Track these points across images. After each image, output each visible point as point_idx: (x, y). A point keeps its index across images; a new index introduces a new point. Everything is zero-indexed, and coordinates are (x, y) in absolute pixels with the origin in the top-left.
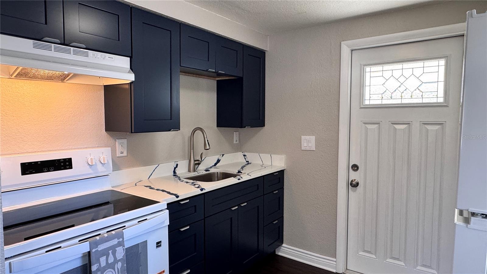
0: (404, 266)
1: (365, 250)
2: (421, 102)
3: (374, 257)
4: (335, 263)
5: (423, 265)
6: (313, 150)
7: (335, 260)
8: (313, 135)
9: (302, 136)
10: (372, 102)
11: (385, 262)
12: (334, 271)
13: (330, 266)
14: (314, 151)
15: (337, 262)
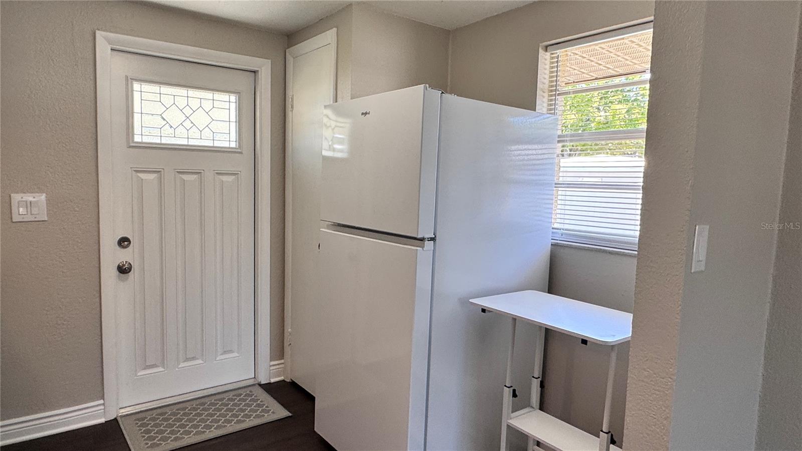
0: (202, 364)
1: (147, 366)
2: (212, 145)
3: (161, 369)
4: (102, 407)
5: (225, 352)
6: (44, 219)
7: (101, 402)
8: (41, 191)
9: (12, 195)
10: (146, 140)
11: (177, 369)
12: (102, 420)
13: (95, 417)
14: (45, 221)
15: (106, 405)
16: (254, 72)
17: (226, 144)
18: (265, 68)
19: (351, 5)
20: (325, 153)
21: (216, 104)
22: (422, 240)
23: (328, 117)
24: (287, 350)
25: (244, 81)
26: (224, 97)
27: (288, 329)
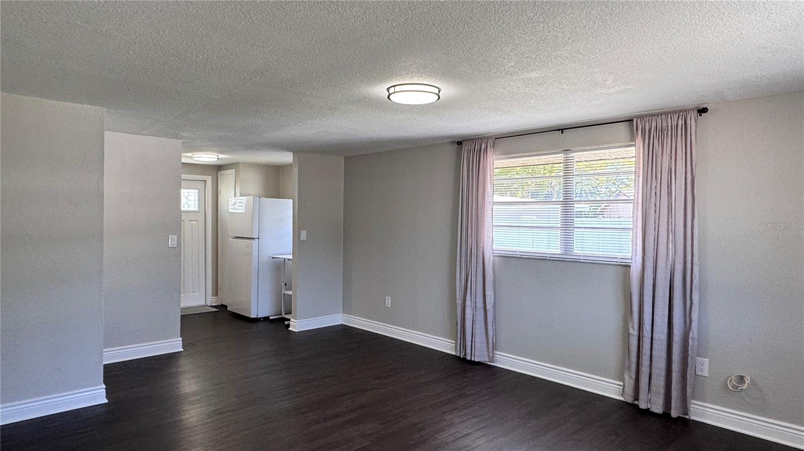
16: (205, 181)
17: (194, 209)
18: (209, 179)
19: (239, 163)
20: (230, 210)
21: (190, 194)
22: (254, 238)
23: (232, 200)
24: (219, 293)
25: (201, 185)
26: (193, 191)
27: (219, 283)
